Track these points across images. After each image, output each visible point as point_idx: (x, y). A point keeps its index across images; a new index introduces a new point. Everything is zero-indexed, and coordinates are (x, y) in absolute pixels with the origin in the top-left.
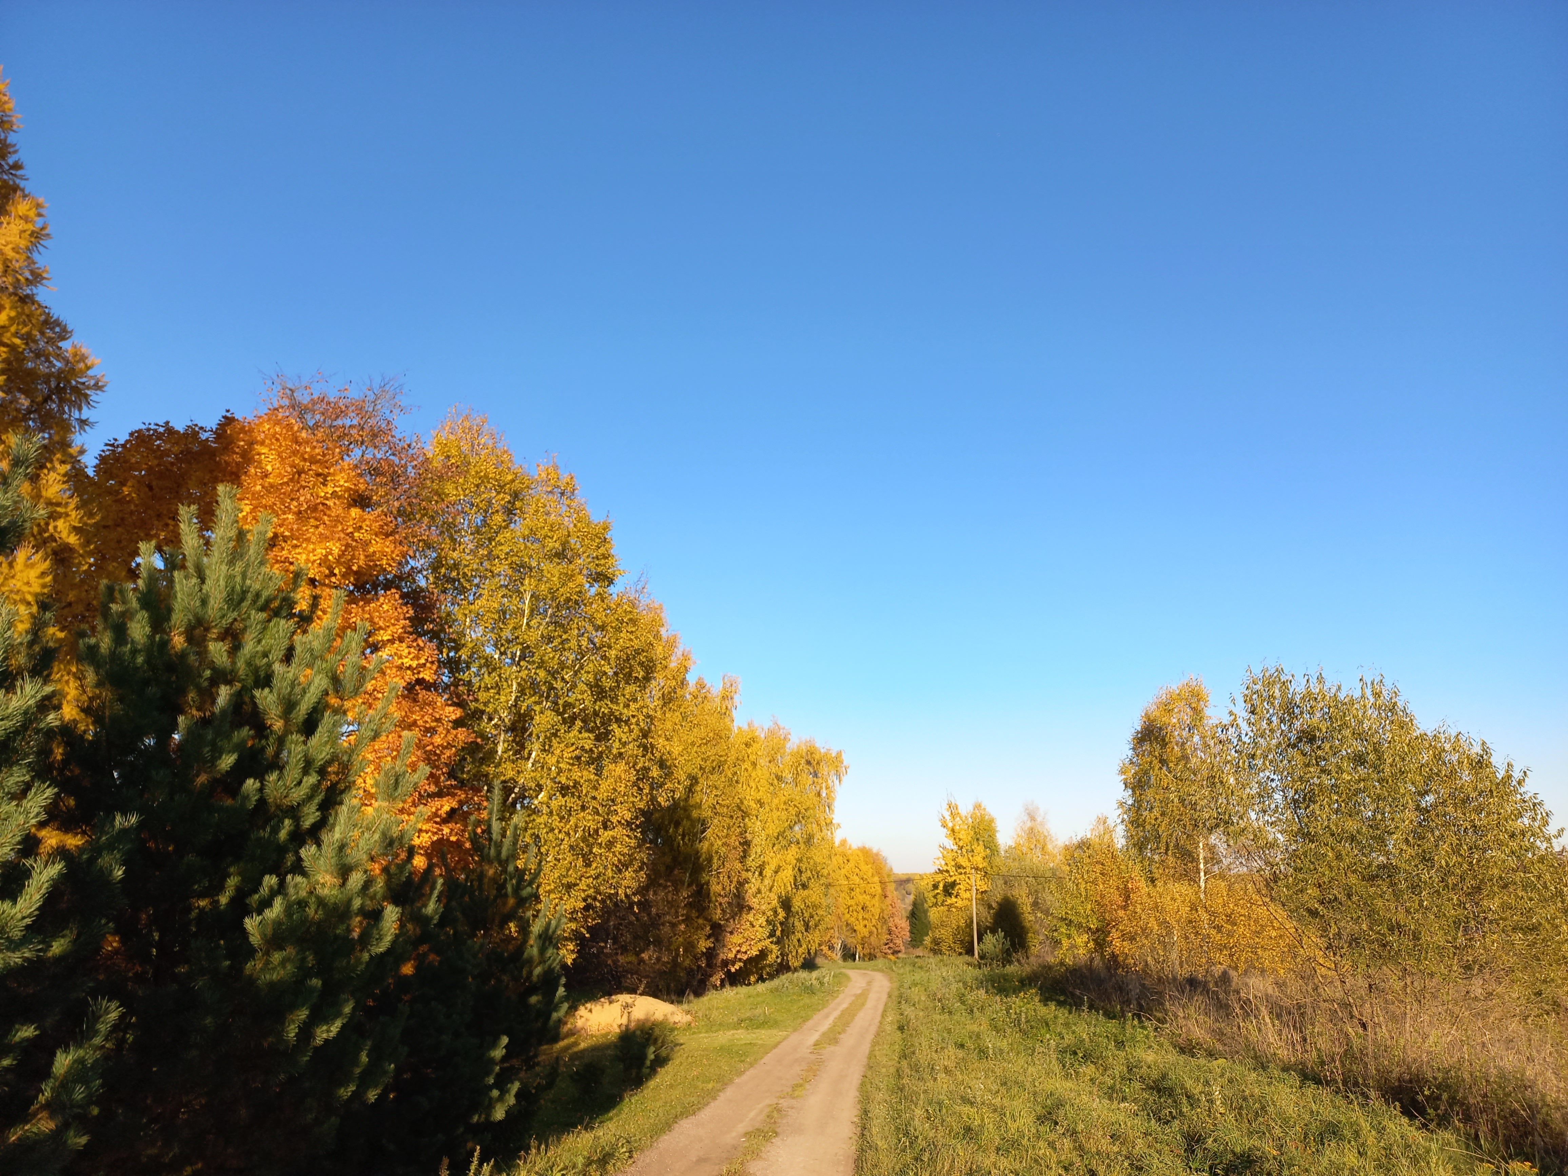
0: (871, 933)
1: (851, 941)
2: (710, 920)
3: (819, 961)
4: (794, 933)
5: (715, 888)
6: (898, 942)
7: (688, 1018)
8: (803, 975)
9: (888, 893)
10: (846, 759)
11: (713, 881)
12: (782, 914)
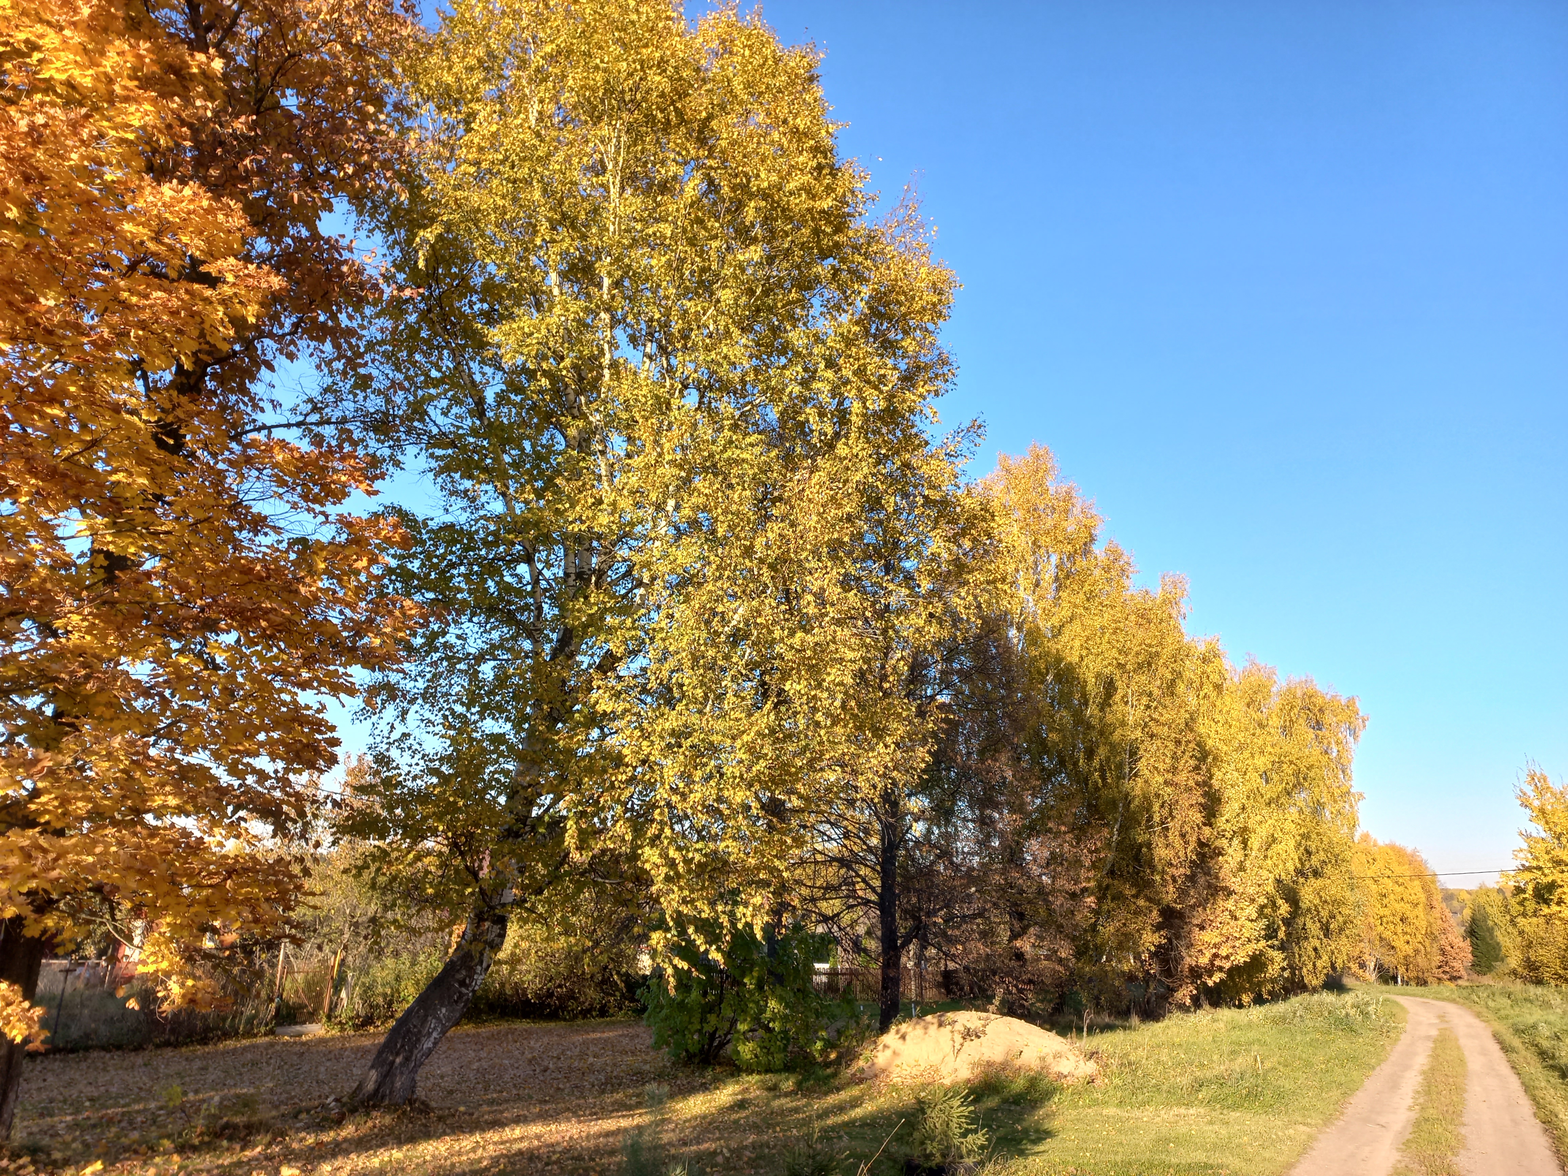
0: (1417, 951)
1: (1389, 961)
2: (1158, 903)
3: (1347, 981)
4: (1306, 938)
5: (1161, 853)
6: (1456, 964)
7: (1090, 1068)
8: (1328, 998)
9: (1434, 903)
10: (1362, 708)
11: (1158, 841)
12: (1284, 909)
